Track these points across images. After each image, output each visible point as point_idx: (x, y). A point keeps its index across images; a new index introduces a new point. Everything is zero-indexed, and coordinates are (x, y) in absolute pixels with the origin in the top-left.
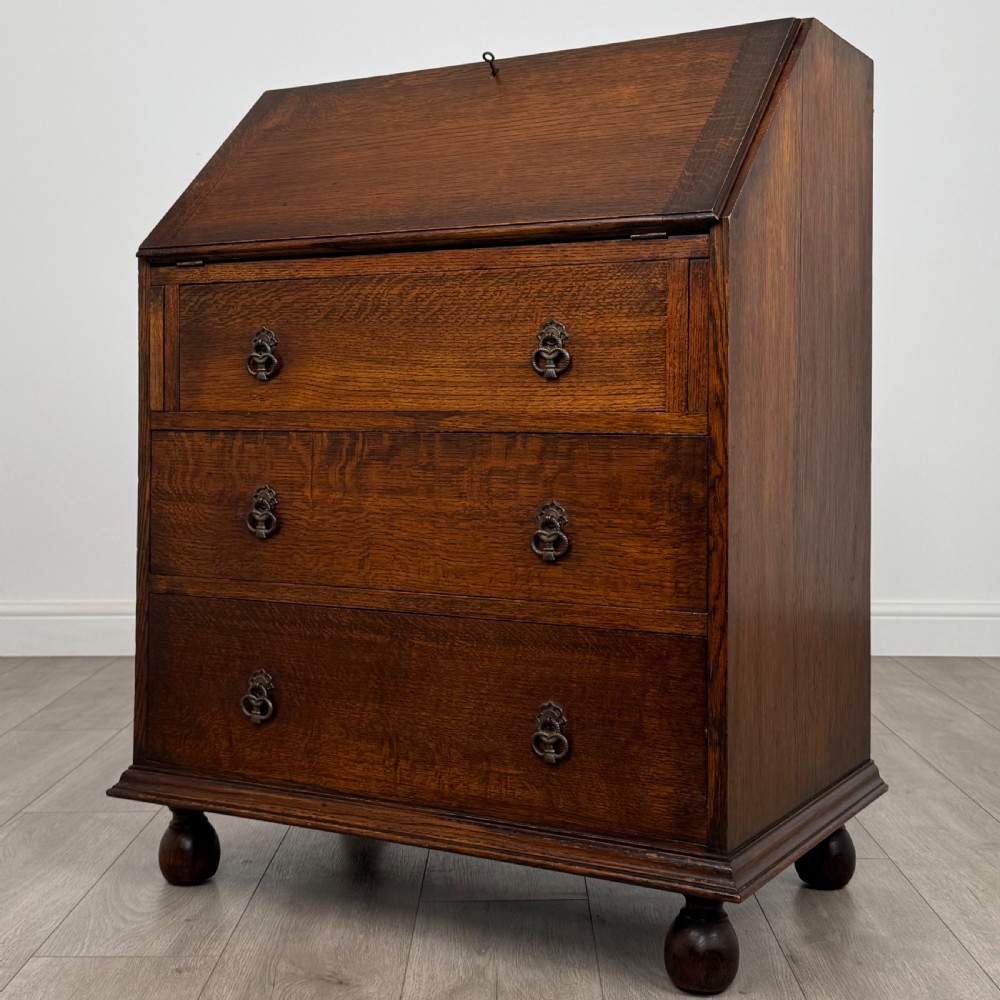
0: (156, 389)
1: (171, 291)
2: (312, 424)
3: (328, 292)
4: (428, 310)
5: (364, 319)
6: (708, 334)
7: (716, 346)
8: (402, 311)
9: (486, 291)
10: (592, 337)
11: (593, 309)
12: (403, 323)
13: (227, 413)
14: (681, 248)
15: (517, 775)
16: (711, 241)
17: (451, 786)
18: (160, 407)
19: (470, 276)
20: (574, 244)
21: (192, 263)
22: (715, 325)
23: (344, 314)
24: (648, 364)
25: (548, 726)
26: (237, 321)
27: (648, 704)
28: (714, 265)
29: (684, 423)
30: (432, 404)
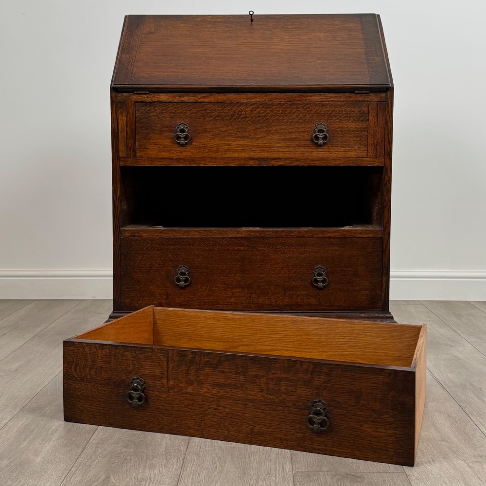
0: (122, 148)
1: (130, 104)
2: (207, 163)
3: (216, 108)
4: (264, 117)
5: (234, 120)
6: (385, 129)
7: (388, 134)
8: (252, 117)
9: (291, 111)
10: (337, 130)
11: (338, 119)
12: (252, 122)
13: (163, 158)
14: (374, 98)
15: (305, 294)
16: (387, 95)
17: (276, 302)
18: (125, 155)
19: (284, 104)
20: (331, 94)
21: (143, 92)
22: (388, 126)
23: (224, 117)
24: (360, 140)
25: (320, 275)
26: (168, 119)
27: (359, 263)
28: (388, 105)
29: (375, 161)
30: (266, 155)
